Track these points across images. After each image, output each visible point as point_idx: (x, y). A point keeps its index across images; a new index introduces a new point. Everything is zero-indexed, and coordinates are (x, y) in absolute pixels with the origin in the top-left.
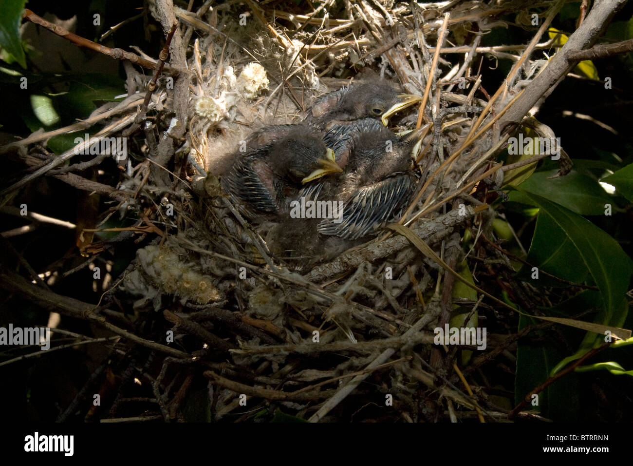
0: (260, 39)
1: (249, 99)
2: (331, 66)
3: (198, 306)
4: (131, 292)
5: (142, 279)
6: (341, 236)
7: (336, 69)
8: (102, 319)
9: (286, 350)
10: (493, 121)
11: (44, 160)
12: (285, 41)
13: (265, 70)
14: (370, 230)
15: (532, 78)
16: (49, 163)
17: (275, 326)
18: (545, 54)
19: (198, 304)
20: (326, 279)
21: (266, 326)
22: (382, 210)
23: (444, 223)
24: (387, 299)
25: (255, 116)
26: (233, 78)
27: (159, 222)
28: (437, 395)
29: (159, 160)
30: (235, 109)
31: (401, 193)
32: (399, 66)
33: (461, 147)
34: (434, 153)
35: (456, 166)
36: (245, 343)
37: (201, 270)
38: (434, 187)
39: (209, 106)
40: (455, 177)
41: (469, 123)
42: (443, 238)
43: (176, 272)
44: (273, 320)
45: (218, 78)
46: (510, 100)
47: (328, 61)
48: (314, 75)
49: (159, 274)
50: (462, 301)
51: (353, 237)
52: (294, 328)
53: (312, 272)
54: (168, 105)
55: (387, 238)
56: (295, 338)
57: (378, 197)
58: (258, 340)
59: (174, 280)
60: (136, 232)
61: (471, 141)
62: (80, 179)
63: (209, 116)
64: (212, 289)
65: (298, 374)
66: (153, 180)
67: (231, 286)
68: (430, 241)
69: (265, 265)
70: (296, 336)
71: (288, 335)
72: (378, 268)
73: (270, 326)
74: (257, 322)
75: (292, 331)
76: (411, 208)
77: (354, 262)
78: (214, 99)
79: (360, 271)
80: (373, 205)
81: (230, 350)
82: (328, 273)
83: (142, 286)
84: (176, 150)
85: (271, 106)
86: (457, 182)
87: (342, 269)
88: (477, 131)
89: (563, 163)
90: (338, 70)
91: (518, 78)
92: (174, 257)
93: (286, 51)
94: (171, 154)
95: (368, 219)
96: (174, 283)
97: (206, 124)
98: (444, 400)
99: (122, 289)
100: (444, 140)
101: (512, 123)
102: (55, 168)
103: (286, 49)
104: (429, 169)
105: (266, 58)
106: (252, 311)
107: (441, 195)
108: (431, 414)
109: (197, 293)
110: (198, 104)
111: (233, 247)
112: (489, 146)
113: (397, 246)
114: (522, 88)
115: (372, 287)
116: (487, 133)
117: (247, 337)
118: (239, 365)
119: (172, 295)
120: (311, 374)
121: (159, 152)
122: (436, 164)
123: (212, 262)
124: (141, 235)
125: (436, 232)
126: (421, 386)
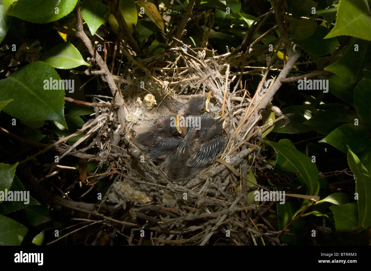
0: (150, 84)
1: (149, 110)
2: (182, 90)
3: (142, 205)
4: (112, 202)
5: (116, 196)
6: (196, 166)
7: (184, 91)
8: (102, 215)
9: (182, 219)
10: (254, 109)
11: (66, 148)
12: (161, 83)
13: (154, 96)
14: (208, 161)
15: (268, 88)
16: (68, 149)
17: (175, 209)
18: (272, 76)
19: (142, 204)
20: (193, 186)
21: (171, 210)
22: (212, 153)
23: (239, 157)
24: (220, 192)
25: (152, 116)
26: (141, 102)
27: (118, 169)
28: (246, 231)
29: (115, 143)
30: (143, 115)
31: (219, 144)
32: (211, 87)
33: (242, 122)
34: (231, 126)
35: (241, 131)
36: (164, 218)
37: (141, 189)
38: (234, 141)
39: (131, 117)
40: (241, 135)
41: (244, 111)
42: (240, 163)
43: (131, 192)
44: (174, 207)
45: (134, 103)
46: (260, 99)
47: (180, 88)
48: (175, 95)
49: (123, 194)
50: (251, 187)
51: (201, 166)
52: (183, 209)
53: (188, 184)
54: (115, 118)
55: (217, 166)
56: (184, 214)
57: (210, 147)
58: (169, 216)
59: (131, 195)
60: (109, 174)
61: (246, 119)
62: (81, 154)
63: (132, 121)
64: (147, 197)
65: (188, 229)
66: (113, 151)
67: (154, 194)
68: (235, 165)
69: (167, 183)
70: (184, 212)
71: (181, 212)
72: (215, 179)
73: (173, 210)
74: (168, 209)
75: (182, 210)
76: (225, 151)
77: (204, 178)
78: (133, 113)
79: (207, 182)
80: (208, 151)
81: (158, 222)
82: (194, 184)
83: (117, 199)
84: (121, 138)
85: (158, 111)
86: (242, 137)
87: (200, 181)
88: (248, 114)
89: (286, 121)
90: (185, 91)
91: (262, 89)
92: (129, 185)
93: (162, 87)
94: (120, 140)
95: (207, 157)
96: (130, 197)
97: (131, 124)
98: (249, 233)
99: (108, 201)
100: (235, 119)
101: (262, 109)
102: (71, 152)
103: (162, 86)
104: (230, 132)
105: (154, 91)
106: (165, 204)
107: (236, 144)
108: (244, 238)
109: (141, 199)
110: (127, 116)
111: (153, 178)
112: (254, 120)
113: (221, 169)
114: (264, 93)
115: (214, 188)
116: (252, 114)
117: (164, 215)
118: (163, 228)
119: (130, 202)
120: (193, 228)
121: (114, 140)
122: (233, 130)
123: (145, 186)
124: (111, 175)
125: (237, 161)
126: (239, 228)
